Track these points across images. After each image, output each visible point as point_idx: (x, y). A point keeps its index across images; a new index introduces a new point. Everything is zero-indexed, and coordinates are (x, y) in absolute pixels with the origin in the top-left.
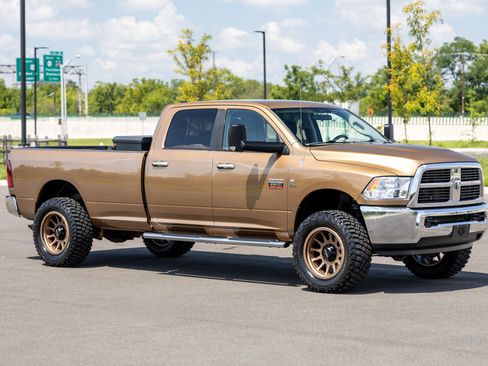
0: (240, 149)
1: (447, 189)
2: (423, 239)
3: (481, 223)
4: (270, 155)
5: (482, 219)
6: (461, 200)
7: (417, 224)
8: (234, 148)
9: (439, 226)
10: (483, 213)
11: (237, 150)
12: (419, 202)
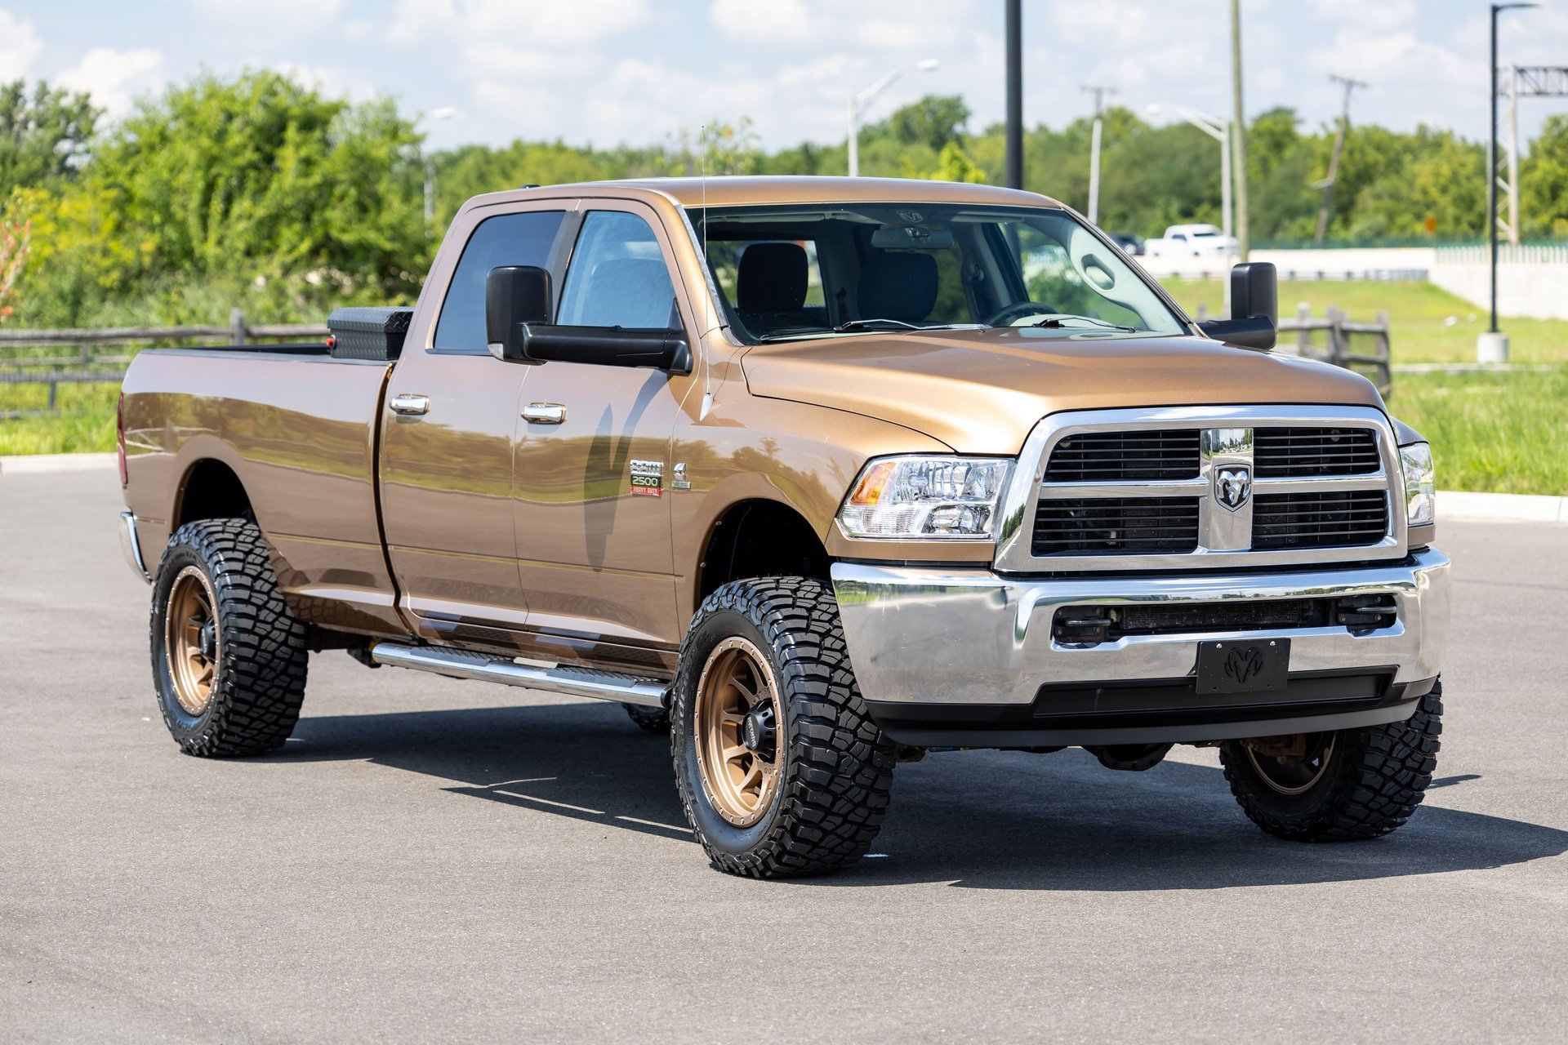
0: (520, 352)
1: (1189, 507)
2: (1049, 692)
3: (1380, 635)
4: (646, 373)
5: (1388, 621)
6: (1258, 545)
7: (1020, 635)
8: (499, 349)
9: (1124, 642)
10: (1389, 599)
11: (508, 357)
12: (1037, 550)
